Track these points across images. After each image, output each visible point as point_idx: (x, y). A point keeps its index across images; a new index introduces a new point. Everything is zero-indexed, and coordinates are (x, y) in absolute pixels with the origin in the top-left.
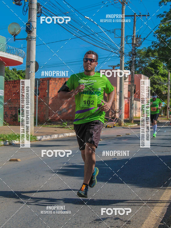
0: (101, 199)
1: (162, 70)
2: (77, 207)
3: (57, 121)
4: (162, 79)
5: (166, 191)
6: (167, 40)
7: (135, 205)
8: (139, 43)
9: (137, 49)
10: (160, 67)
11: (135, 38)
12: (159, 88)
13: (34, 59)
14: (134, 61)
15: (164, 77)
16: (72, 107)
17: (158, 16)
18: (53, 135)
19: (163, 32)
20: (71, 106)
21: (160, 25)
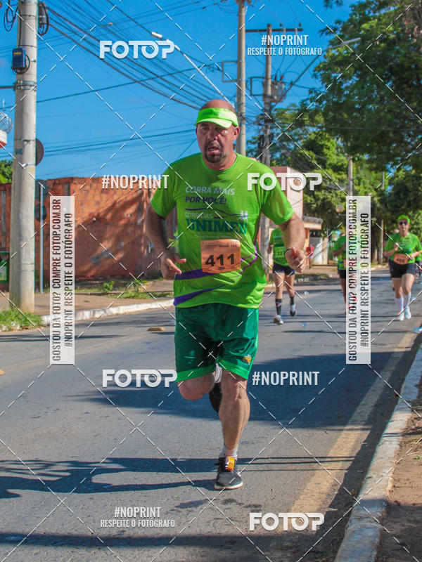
0: (192, 458)
1: (334, 157)
2: (136, 477)
3: (90, 280)
4: (334, 178)
5: (343, 434)
6: (345, 85)
7: (272, 468)
8: (280, 93)
9: (276, 107)
10: (328, 149)
11: (270, 82)
12: (327, 198)
13: (31, 133)
14: (269, 136)
15: (340, 172)
16: (125, 247)
17: (323, 31)
18: (81, 313)
19: (335, 68)
20: (123, 244)
21: (327, 51)
